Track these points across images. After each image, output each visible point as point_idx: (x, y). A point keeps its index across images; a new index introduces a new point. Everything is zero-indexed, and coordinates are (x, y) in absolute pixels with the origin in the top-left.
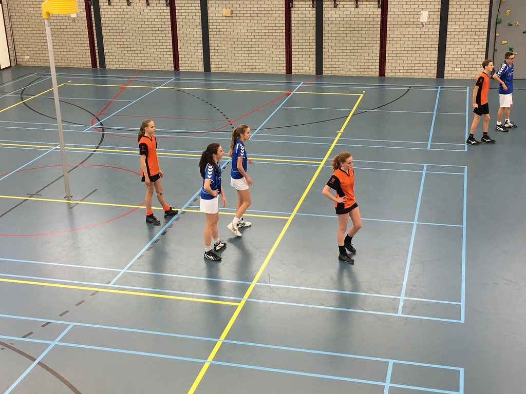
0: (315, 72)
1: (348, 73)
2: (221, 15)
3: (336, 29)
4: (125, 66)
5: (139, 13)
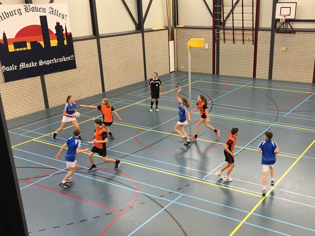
4: (228, 74)
5: (239, 48)
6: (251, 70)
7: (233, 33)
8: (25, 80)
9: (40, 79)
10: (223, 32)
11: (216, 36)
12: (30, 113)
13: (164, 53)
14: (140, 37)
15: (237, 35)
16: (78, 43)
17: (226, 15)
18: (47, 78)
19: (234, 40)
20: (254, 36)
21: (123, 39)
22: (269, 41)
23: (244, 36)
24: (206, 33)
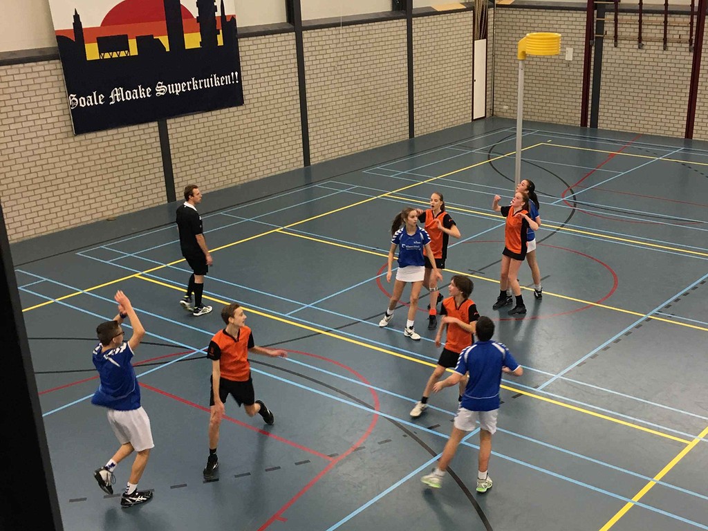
4: (621, 127)
5: (652, 60)
6: (681, 118)
7: (640, 21)
8: (121, 130)
9: (157, 129)
10: (613, 17)
11: (595, 28)
12: (131, 212)
13: (461, 70)
14: (403, 28)
15: (650, 27)
16: (251, 43)
18: (173, 126)
19: (640, 39)
20: (694, 29)
21: (360, 34)
23: (668, 28)
24: (571, 19)
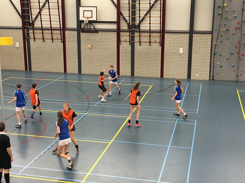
0: (130, 75)
1: (146, 75)
2: (87, 47)
3: (140, 55)
4: (41, 70)
5: (49, 46)
6: (62, 66)
7: (43, 33)
10: (32, 31)
11: (26, 35)
15: (46, 35)
17: (34, 17)
19: (43, 39)
20: (62, 35)
22: (76, 40)
23: (53, 35)
24: (16, 32)
